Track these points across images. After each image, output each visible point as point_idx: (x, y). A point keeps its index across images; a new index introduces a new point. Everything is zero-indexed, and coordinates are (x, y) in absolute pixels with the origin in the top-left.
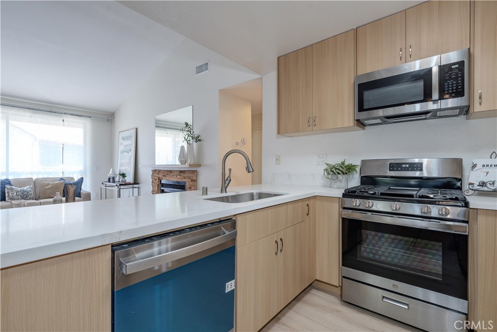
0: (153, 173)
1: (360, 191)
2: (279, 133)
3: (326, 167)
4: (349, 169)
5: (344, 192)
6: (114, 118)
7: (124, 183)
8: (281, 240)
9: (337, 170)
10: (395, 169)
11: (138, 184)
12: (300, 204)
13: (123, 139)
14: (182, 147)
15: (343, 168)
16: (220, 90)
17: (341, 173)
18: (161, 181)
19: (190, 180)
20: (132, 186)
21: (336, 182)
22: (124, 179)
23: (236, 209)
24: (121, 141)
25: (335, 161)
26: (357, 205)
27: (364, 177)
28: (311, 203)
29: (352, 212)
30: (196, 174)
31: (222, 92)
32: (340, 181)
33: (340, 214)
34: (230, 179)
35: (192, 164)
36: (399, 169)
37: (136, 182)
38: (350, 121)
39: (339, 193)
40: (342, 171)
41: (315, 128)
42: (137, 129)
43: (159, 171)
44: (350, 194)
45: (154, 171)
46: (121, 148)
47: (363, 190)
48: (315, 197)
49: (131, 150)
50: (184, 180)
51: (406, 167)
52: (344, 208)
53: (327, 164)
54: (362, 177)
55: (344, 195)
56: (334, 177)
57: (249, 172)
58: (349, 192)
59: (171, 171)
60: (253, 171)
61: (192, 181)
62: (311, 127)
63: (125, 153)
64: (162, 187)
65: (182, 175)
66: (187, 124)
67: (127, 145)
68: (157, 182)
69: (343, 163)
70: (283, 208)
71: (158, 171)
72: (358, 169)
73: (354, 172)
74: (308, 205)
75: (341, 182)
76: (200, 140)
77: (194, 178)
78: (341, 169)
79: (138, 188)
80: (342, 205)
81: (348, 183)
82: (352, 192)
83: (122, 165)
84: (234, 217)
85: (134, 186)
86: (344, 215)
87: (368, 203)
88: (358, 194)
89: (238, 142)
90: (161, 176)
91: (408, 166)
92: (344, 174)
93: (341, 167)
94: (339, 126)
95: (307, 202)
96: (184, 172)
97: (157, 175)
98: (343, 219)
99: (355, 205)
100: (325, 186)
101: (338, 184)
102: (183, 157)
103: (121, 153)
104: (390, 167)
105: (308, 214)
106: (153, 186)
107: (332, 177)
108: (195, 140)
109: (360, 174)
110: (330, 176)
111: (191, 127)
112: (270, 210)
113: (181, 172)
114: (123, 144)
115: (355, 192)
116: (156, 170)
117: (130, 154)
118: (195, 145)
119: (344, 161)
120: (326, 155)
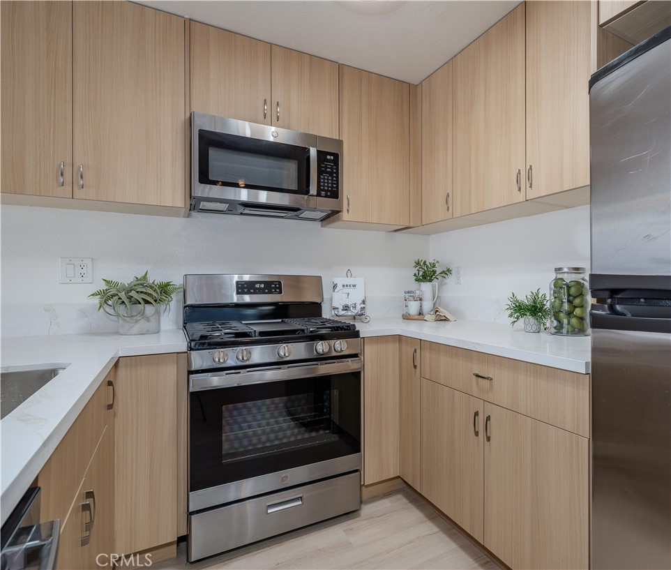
9: (143, 296)
10: (246, 290)
17: (152, 301)
21: (137, 321)
32: (148, 319)
36: (252, 291)
40: (153, 297)
41: (80, 193)
51: (260, 288)
53: (108, 282)
62: (68, 188)
74: (111, 383)
75: (149, 321)
78: (150, 292)
86: (195, 386)
91: (262, 286)
101: (142, 325)
104: (238, 288)
105: (110, 407)
109: (184, 303)
119: (143, 274)
120: (93, 259)
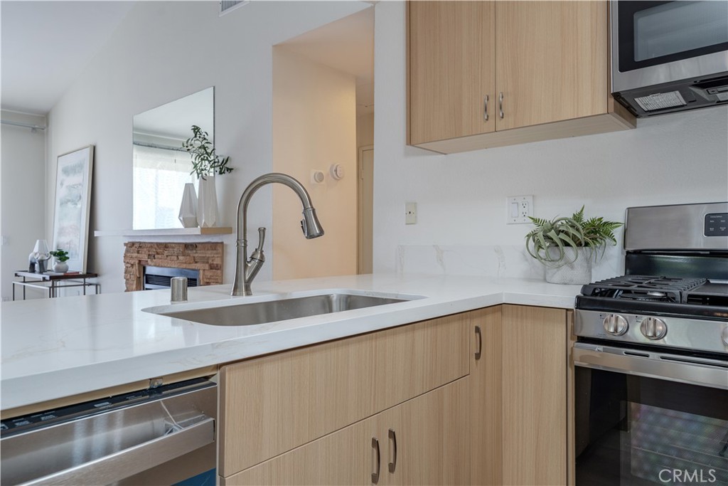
0: (127, 251)
1: (625, 292)
2: (410, 141)
3: (534, 227)
4: (595, 232)
5: (579, 293)
6: (48, 125)
7: (62, 274)
8: (392, 435)
9: (562, 236)
10: (722, 229)
11: (96, 276)
12: (455, 327)
13: (66, 171)
14: (189, 187)
15: (578, 230)
16: (274, 46)
17: (572, 243)
18: (144, 268)
19: (207, 267)
20: (82, 280)
21: (559, 267)
22: (62, 265)
23: (215, 346)
24: (61, 176)
25: (557, 210)
26: (620, 329)
27: (635, 252)
28: (488, 323)
29: (605, 351)
30: (220, 250)
31: (280, 49)
32: (571, 265)
33: (569, 358)
34: (262, 256)
35: (210, 226)
37: (91, 270)
38: (595, 102)
39: (566, 297)
40: (574, 238)
41: (501, 124)
42: (94, 148)
43: (141, 245)
44: (598, 298)
45: (130, 246)
46: (61, 193)
47: (634, 287)
48: (499, 308)
49: (80, 197)
50: (194, 266)
52: (582, 339)
53: (535, 221)
54: (628, 252)
55: (582, 303)
56: (554, 254)
57: (310, 236)
58: (594, 294)
59: (166, 246)
60: (322, 232)
61: (212, 267)
62: (491, 121)
63: (70, 205)
64: (147, 283)
65: (189, 255)
66: (196, 130)
67: (73, 187)
68: (135, 270)
69: (578, 217)
70: (401, 339)
71: (137, 245)
72: (618, 233)
73: (608, 240)
74: (478, 330)
75: (572, 268)
76: (230, 170)
77: (217, 261)
78: (572, 231)
79: (97, 285)
80: (573, 329)
81: (590, 271)
82: (602, 294)
83: (61, 233)
84: (218, 373)
85: (88, 280)
86: (582, 359)
87: (652, 326)
88: (618, 299)
89: (321, 174)
90: (144, 257)
92: (579, 245)
93: (573, 226)
94: (568, 114)
95: (476, 323)
96: (193, 246)
97: (135, 255)
98: (578, 369)
99: (612, 330)
100: (529, 279)
101: (565, 272)
102: (189, 212)
103: (61, 204)
104: (707, 225)
105: (478, 356)
106: (127, 280)
107: (547, 254)
108: (218, 169)
109: (625, 247)
110: (542, 253)
111: (210, 138)
112: (353, 348)
113: (187, 246)
114: (66, 184)
115: (610, 292)
116: (133, 244)
117: (79, 206)
118: (219, 181)
119: (579, 211)
120: (533, 196)
